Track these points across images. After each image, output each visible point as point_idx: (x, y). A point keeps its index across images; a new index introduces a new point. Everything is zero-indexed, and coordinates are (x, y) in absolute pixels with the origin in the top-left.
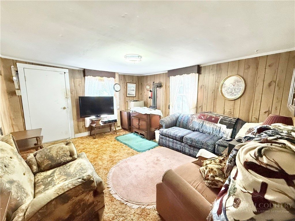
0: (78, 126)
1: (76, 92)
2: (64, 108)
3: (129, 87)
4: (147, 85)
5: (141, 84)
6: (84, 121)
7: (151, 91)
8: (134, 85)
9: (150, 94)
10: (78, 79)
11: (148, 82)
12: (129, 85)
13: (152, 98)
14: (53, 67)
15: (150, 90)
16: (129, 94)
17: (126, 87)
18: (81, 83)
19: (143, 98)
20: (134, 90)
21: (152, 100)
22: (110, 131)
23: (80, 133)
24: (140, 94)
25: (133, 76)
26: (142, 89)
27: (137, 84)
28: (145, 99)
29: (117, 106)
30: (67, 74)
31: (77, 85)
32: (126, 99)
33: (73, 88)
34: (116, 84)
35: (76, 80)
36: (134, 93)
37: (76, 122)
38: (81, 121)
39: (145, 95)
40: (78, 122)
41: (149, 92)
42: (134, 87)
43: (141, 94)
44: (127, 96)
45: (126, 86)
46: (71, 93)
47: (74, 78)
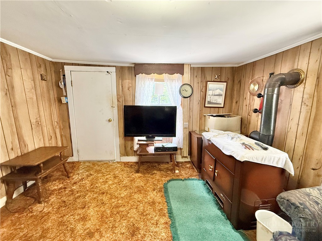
0: (125, 147)
1: (124, 99)
2: (110, 121)
3: (210, 90)
4: (251, 83)
5: (240, 82)
6: (133, 140)
7: (260, 96)
8: (223, 86)
9: (256, 103)
10: (127, 81)
11: (256, 77)
12: (211, 85)
13: (261, 113)
14: (99, 66)
15: (259, 92)
16: (209, 103)
17: (204, 90)
18: (131, 85)
19: (240, 111)
20: (222, 95)
21: (260, 115)
22: (169, 161)
23: (127, 156)
24: (234, 101)
25: (221, 68)
26: (239, 91)
27: (230, 82)
28: (244, 113)
29: (184, 123)
30: (114, 75)
31: (126, 89)
32: (203, 111)
33: (121, 93)
34: (184, 85)
35: (125, 81)
36: (220, 101)
37: (123, 142)
38: (128, 141)
39: (244, 105)
40: (125, 140)
41: (256, 97)
42: (221, 90)
43: (236, 102)
44: (206, 106)
45: (204, 88)
46: (118, 101)
47: (122, 80)
